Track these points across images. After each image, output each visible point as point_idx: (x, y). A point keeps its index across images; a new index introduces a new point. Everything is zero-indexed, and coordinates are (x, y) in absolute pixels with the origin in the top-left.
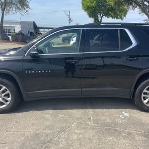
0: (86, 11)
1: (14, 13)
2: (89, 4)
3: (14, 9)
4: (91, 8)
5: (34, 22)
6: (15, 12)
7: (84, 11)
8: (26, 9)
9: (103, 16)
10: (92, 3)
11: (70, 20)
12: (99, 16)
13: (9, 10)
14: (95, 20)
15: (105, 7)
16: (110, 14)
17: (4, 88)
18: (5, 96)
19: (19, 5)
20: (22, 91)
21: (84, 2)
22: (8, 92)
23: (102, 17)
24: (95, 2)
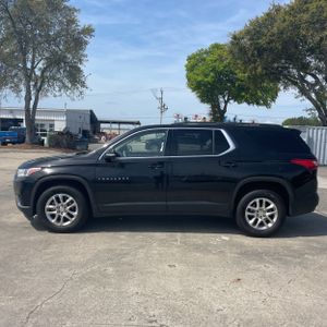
1: (55, 96)
2: (200, 79)
3: (57, 89)
4: (205, 85)
5: (91, 111)
6: (57, 94)
7: (190, 90)
8: (81, 89)
9: (229, 99)
10: (206, 76)
11: (163, 108)
12: (221, 100)
13: (47, 91)
14: (213, 107)
15: (233, 83)
16: (243, 97)
17: (71, 198)
18: (71, 209)
19: (66, 81)
20: (92, 201)
21: (191, 74)
22: (75, 204)
23: (226, 102)
24: (212, 74)
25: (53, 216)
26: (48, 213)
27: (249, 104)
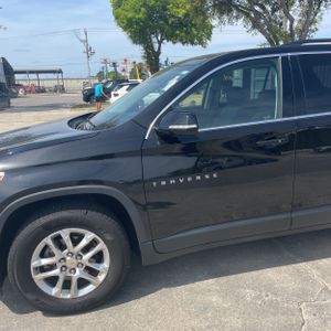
0: (125, 29)
2: (130, 15)
4: (137, 23)
9: (162, 39)
11: (89, 52)
12: (154, 40)
15: (166, 21)
16: (177, 35)
17: (90, 236)
21: (119, 10)
22: (101, 246)
24: (143, 9)
25: (52, 281)
26: (38, 278)
27: (183, 43)
